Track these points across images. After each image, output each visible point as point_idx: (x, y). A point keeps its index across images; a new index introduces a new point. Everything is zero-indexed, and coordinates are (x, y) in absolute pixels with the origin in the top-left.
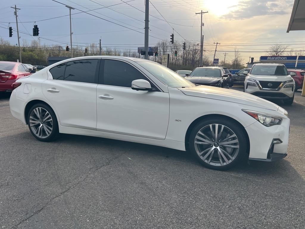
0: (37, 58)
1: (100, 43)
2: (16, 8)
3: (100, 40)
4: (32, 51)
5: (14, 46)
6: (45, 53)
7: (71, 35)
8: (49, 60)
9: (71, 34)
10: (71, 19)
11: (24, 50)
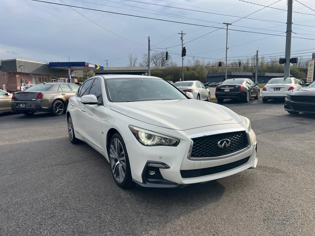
0: (197, 75)
1: (257, 54)
2: (182, 34)
3: (257, 51)
4: (194, 69)
5: (180, 67)
6: (205, 71)
7: (226, 51)
8: (207, 77)
9: (227, 49)
10: (228, 35)
11: (188, 69)
